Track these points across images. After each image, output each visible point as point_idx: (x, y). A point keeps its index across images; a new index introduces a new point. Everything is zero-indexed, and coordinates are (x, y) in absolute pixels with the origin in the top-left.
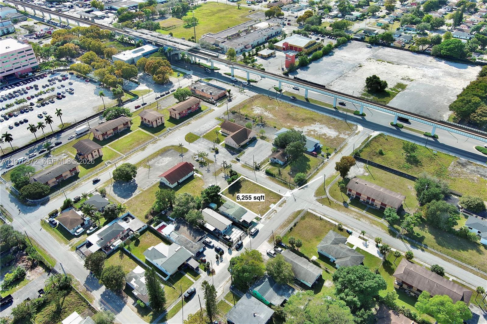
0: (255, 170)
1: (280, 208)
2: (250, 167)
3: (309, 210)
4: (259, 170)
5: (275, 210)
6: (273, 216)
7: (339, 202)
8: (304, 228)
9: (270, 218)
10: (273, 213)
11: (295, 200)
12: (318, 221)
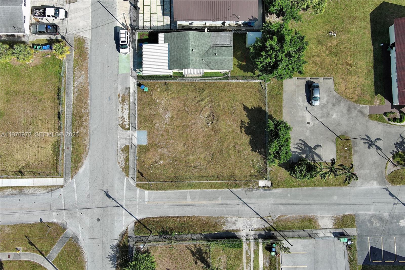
0: (269, 230)
1: (122, 143)
2: (292, 233)
3: (59, 181)
4: (261, 236)
5: (128, 129)
6: (120, 108)
7: (11, 259)
8: (40, 123)
9: (123, 100)
10: (126, 116)
11: (108, 195)
12: (24, 163)
